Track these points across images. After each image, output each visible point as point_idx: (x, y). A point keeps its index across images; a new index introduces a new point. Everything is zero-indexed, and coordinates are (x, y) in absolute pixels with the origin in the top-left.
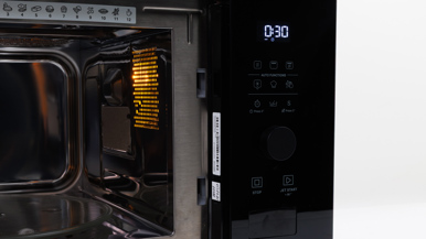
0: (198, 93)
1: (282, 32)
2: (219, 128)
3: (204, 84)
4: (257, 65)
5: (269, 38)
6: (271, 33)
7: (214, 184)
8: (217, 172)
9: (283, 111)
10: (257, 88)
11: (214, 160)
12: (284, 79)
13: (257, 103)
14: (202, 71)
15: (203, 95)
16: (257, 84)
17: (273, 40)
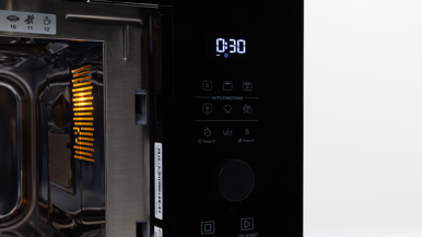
0: (137, 119)
1: (238, 46)
2: (161, 162)
3: (145, 108)
4: (207, 85)
5: (222, 54)
6: (224, 48)
7: (157, 229)
8: (159, 215)
9: (240, 141)
10: (208, 113)
11: (157, 200)
12: (241, 103)
13: (207, 131)
14: (143, 93)
15: (144, 122)
16: (207, 109)
17: (226, 56)
